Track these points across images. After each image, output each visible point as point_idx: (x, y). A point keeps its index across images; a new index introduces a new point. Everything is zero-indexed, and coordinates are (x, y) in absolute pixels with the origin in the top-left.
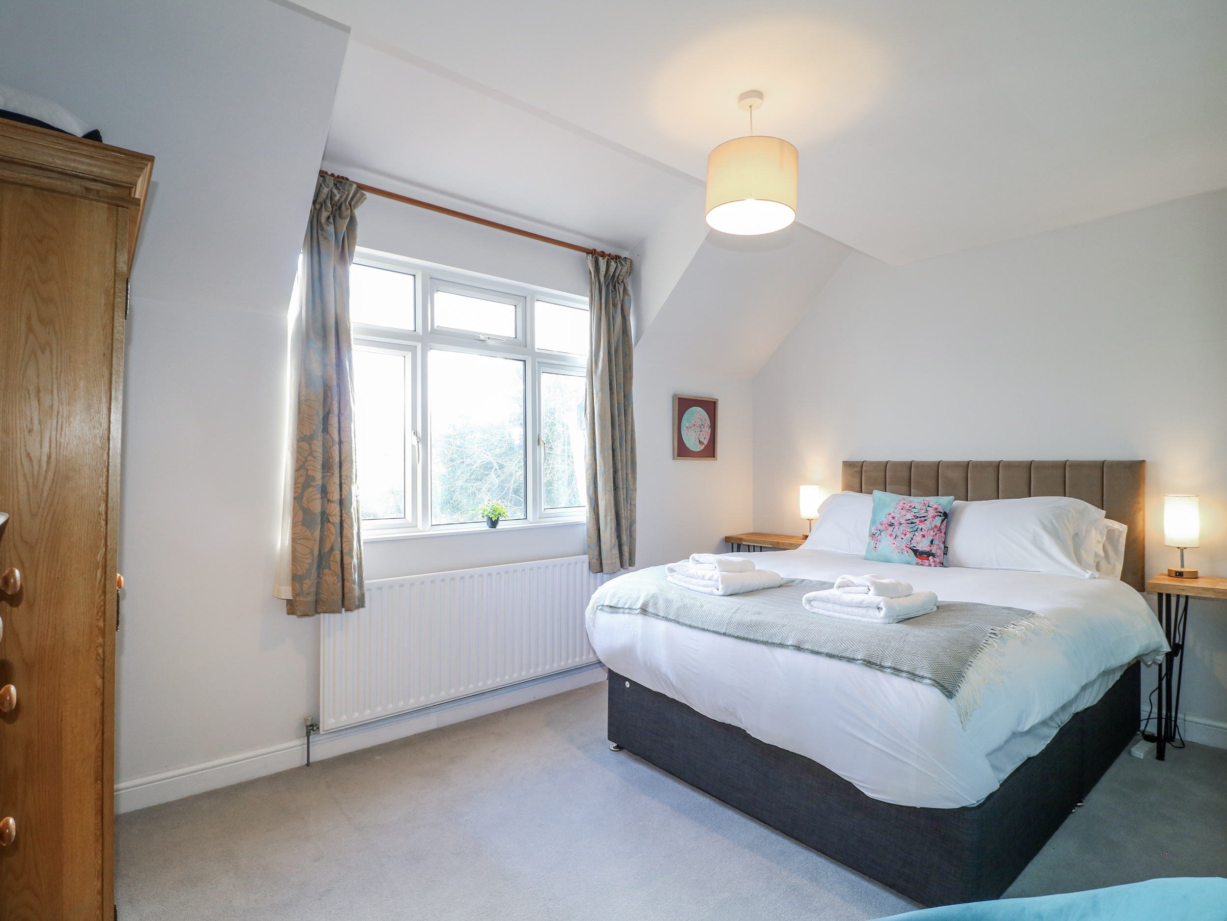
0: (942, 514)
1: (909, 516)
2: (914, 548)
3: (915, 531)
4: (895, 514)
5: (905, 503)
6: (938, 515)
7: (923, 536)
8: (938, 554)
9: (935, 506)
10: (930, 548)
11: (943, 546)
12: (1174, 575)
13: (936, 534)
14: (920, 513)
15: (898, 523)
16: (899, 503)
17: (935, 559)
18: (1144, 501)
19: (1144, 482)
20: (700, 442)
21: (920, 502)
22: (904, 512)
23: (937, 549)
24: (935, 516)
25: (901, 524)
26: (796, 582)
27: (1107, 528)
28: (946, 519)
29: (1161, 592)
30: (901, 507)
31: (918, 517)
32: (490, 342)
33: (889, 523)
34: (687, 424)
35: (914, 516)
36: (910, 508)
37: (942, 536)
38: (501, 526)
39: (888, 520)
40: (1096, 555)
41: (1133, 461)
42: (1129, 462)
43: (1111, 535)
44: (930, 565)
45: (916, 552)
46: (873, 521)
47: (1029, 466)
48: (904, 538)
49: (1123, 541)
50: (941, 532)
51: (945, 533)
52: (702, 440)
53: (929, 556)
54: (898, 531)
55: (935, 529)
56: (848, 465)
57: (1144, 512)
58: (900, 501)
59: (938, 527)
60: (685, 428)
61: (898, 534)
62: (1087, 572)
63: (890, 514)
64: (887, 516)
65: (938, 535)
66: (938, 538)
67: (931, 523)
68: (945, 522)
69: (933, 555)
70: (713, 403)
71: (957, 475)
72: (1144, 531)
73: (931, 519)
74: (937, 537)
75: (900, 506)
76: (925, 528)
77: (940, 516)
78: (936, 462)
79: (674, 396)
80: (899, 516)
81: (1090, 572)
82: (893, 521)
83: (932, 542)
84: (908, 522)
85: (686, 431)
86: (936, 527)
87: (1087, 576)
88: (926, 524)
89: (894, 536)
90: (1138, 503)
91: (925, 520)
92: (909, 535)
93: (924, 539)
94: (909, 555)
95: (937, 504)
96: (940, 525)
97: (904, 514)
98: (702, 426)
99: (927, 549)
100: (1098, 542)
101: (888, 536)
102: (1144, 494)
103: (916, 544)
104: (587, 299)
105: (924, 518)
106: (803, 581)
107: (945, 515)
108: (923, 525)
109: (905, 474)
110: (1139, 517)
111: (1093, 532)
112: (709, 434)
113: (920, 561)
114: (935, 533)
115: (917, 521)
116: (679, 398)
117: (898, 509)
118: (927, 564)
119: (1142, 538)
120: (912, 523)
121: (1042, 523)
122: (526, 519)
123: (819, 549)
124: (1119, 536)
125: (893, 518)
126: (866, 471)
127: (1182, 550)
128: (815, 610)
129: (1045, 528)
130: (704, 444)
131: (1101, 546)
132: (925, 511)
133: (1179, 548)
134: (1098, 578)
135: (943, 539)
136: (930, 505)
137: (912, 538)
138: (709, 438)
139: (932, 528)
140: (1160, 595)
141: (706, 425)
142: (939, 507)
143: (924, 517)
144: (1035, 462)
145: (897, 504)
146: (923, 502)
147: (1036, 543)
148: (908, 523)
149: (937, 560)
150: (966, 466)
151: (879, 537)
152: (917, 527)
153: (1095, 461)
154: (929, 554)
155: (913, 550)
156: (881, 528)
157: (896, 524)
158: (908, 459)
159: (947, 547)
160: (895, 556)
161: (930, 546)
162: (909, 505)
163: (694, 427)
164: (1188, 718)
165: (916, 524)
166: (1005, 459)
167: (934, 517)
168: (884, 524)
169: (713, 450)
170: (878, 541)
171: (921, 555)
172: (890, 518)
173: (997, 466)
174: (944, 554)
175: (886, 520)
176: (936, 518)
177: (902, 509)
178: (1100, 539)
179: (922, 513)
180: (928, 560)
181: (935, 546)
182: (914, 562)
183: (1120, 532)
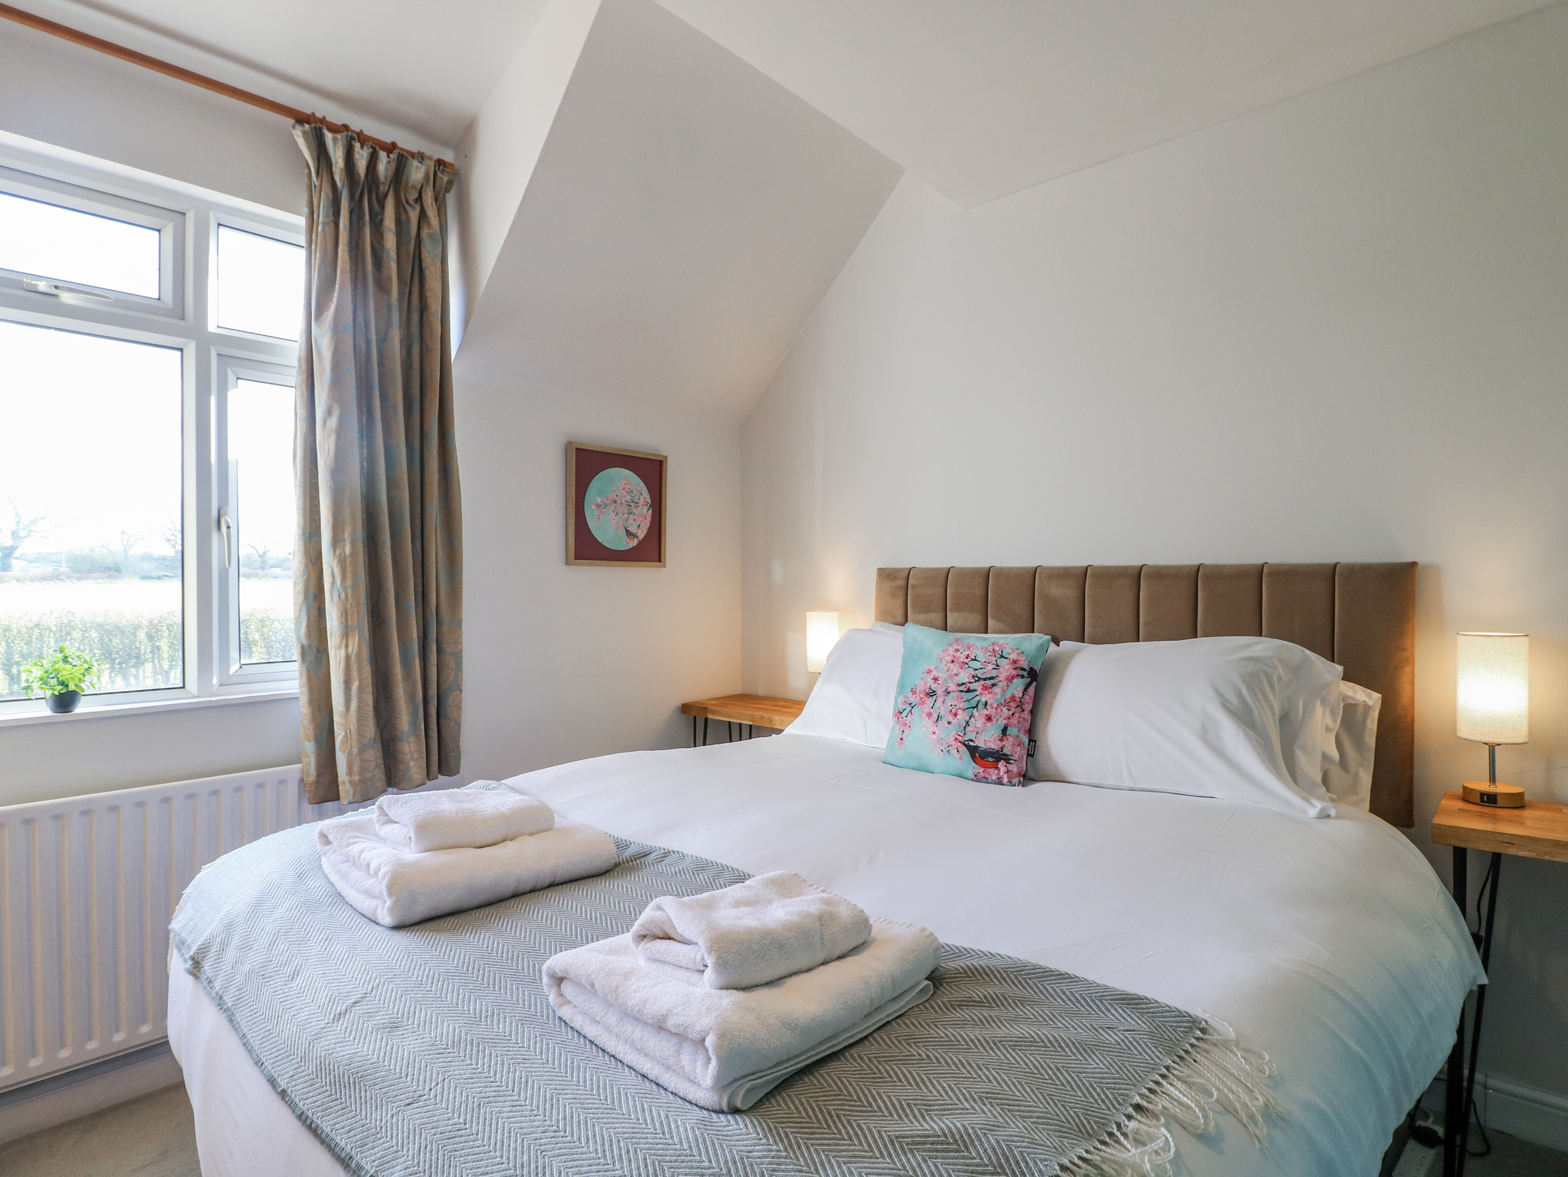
0: (1025, 674)
1: (964, 677)
2: (971, 743)
3: (974, 708)
4: (939, 672)
5: (957, 650)
6: (1018, 676)
7: (989, 719)
8: (1016, 757)
9: (1013, 656)
10: (1001, 744)
11: (1025, 739)
12: (1478, 800)
13: (1013, 714)
14: (984, 670)
15: (943, 690)
16: (947, 650)
17: (1011, 767)
18: (1413, 645)
19: (1413, 607)
20: (629, 534)
21: (987, 648)
22: (955, 668)
23: (1014, 744)
24: (1013, 678)
25: (949, 693)
26: (652, 855)
27: (1343, 700)
28: (1034, 684)
29: (1462, 845)
30: (949, 658)
31: (979, 679)
32: (67, 298)
33: (927, 691)
34: (599, 500)
35: (973, 676)
36: (967, 661)
37: (1024, 719)
38: (82, 708)
39: (926, 684)
40: (1325, 757)
41: (1393, 564)
42: (1383, 565)
43: (1350, 715)
44: (999, 782)
45: (973, 751)
46: (901, 686)
47: (1193, 576)
48: (954, 721)
49: (1372, 725)
50: (1023, 711)
51: (1032, 712)
52: (633, 529)
53: (998, 760)
54: (942, 706)
55: (1012, 704)
56: (886, 575)
57: (1413, 666)
58: (950, 645)
59: (1018, 700)
60: (594, 507)
61: (942, 713)
62: (1312, 804)
63: (929, 672)
64: (925, 675)
65: (1017, 715)
66: (1016, 722)
67: (1004, 691)
68: (1031, 690)
69: (1007, 759)
70: (659, 464)
71: (1064, 593)
72: (1412, 704)
73: (1005, 683)
74: (1014, 721)
75: (949, 655)
76: (993, 702)
77: (1023, 677)
78: (1030, 568)
79: (568, 445)
80: (945, 676)
81: (1319, 805)
82: (934, 687)
83: (1004, 730)
84: (962, 688)
85: (597, 513)
86: (1013, 698)
87: (1313, 812)
88: (996, 694)
89: (935, 716)
90: (1404, 649)
91: (993, 685)
92: (962, 716)
93: (989, 724)
94: (960, 758)
95: (1018, 652)
96: (1021, 695)
97: (955, 672)
98: (632, 504)
99: (994, 745)
100: (1328, 730)
101: (924, 716)
102: (1414, 630)
103: (975, 734)
104: (301, 221)
105: (992, 682)
106: (666, 854)
107: (1033, 675)
108: (988, 696)
109: (978, 591)
110: (1405, 679)
111: (1319, 709)
112: (649, 519)
113: (981, 770)
114: (1011, 713)
115: (977, 686)
116: (577, 448)
117: (944, 662)
118: (994, 777)
119: (1409, 720)
120: (969, 691)
121: (1219, 694)
122: (183, 687)
123: (817, 735)
124: (1365, 715)
125: (936, 679)
126: (913, 587)
127: (1492, 748)
128: (566, 1012)
129: (1225, 705)
130: (637, 537)
131: (1332, 738)
132: (994, 666)
133: (1486, 744)
134: (1334, 818)
135: (1028, 725)
136: (1004, 655)
137: (967, 723)
138: (648, 526)
139: (1005, 701)
140: (1460, 855)
141: (642, 501)
142: (1020, 658)
143: (992, 678)
144: (1206, 566)
145: (943, 651)
146: (991, 648)
147: (1208, 736)
148: (961, 691)
149: (1014, 768)
150: (1081, 576)
151: (909, 718)
152: (977, 698)
153: (1320, 565)
154: (999, 756)
155: (968, 747)
156: (913, 699)
157: (939, 693)
158: (984, 564)
159: (1035, 741)
160: (936, 758)
161: (1001, 740)
162: (966, 653)
163: (614, 505)
164: (1492, 1082)
165: (977, 693)
166: (1150, 563)
167: (1010, 679)
168: (918, 691)
169: (658, 547)
170: (907, 727)
171: (982, 758)
172: (929, 679)
173: (1136, 576)
174: (1028, 755)
175: (922, 683)
176: (1015, 680)
177: (953, 661)
178: (1331, 724)
179: (989, 671)
180: (997, 768)
181: (1011, 739)
182: (970, 774)
183: (1367, 708)
